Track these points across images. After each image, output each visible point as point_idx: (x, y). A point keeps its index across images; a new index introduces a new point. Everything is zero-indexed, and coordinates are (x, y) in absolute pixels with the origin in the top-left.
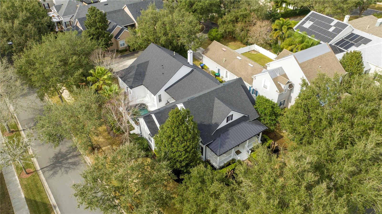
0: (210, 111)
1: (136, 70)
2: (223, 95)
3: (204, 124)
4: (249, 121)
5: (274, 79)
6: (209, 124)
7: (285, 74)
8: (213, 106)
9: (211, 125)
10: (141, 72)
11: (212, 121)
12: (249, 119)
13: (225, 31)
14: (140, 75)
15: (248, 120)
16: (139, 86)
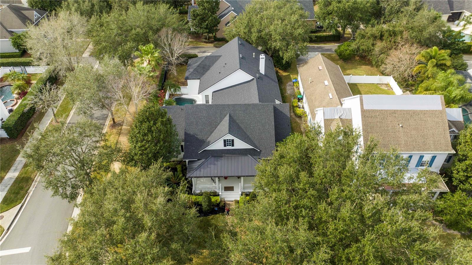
0: (213, 126)
1: (202, 62)
2: (241, 114)
3: (197, 138)
4: (259, 157)
5: (328, 120)
6: (203, 140)
7: (350, 119)
8: (221, 122)
9: (205, 142)
10: (206, 65)
11: (208, 137)
12: (259, 156)
13: (358, 48)
14: (204, 68)
15: (256, 156)
16: (196, 79)
